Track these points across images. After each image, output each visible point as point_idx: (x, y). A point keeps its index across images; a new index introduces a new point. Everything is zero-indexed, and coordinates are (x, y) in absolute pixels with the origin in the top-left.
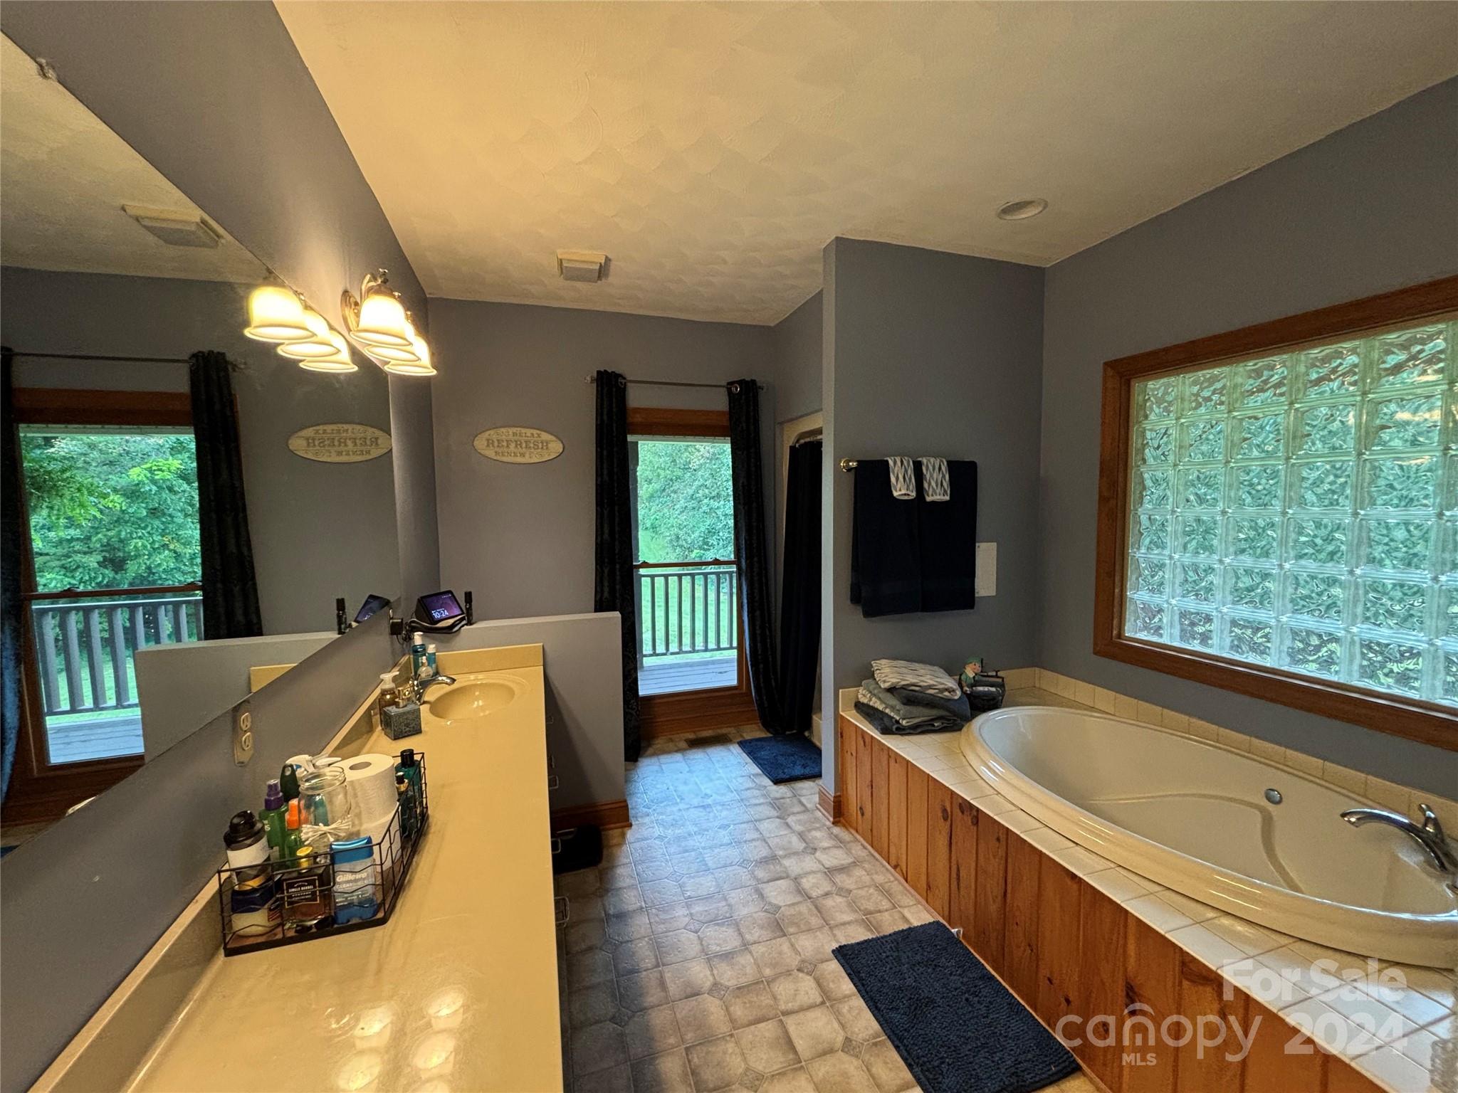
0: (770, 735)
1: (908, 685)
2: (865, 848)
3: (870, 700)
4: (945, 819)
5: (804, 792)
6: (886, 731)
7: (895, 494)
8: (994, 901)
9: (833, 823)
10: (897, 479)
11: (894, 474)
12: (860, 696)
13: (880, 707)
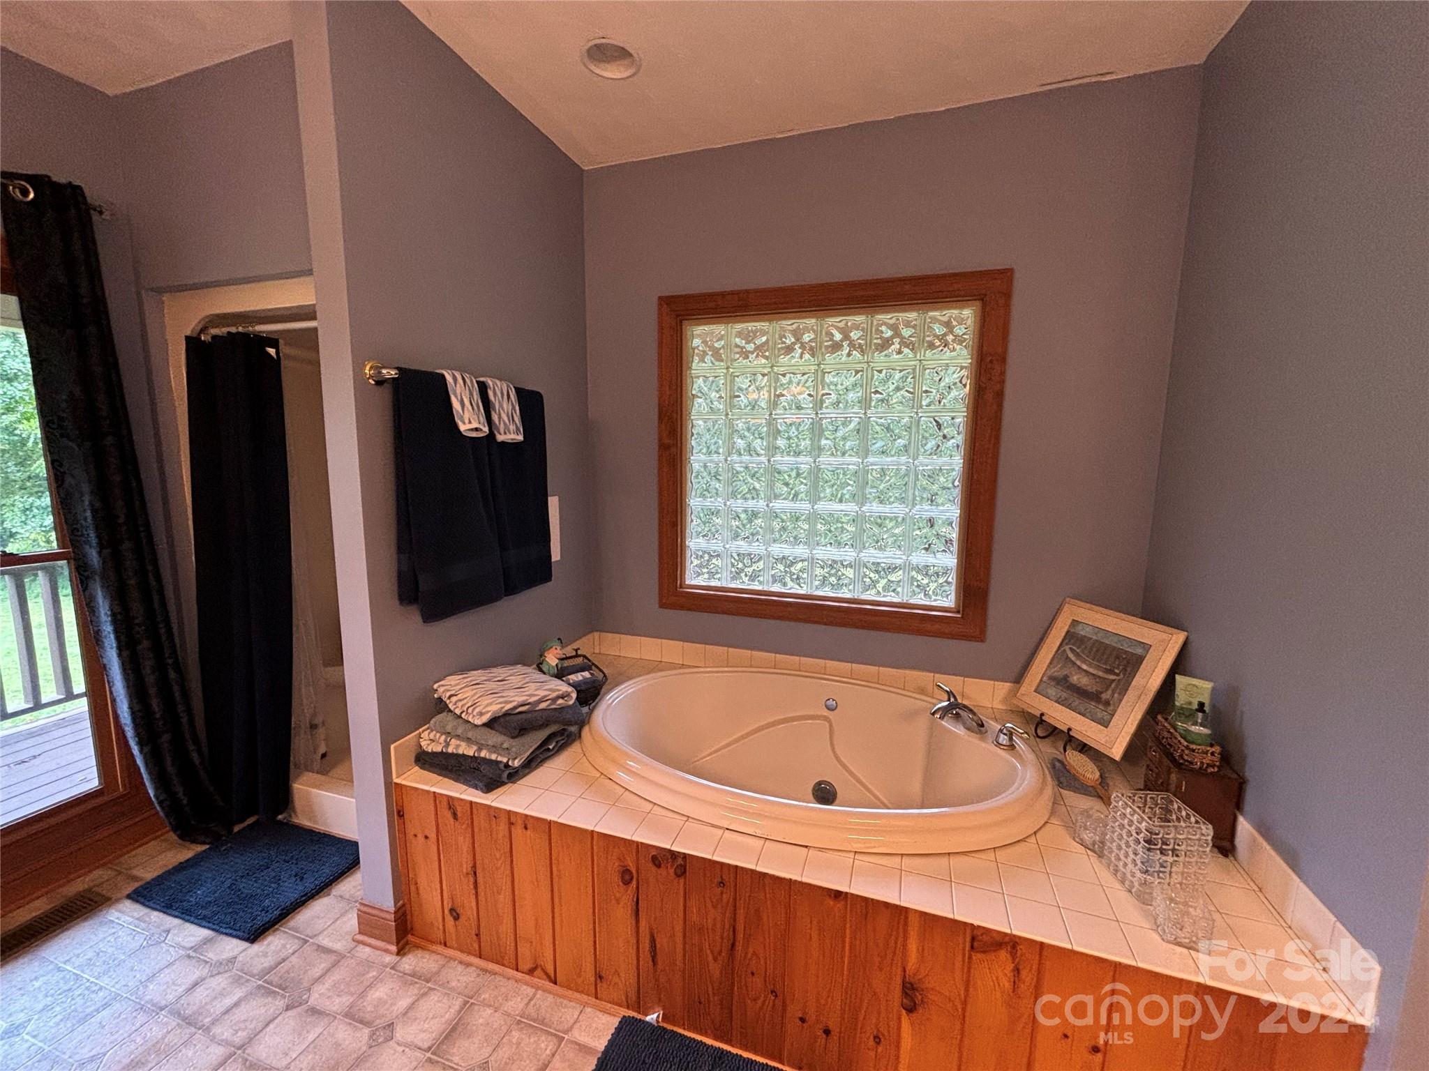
0: (200, 848)
1: (515, 708)
2: (468, 965)
3: (447, 744)
4: (627, 883)
5: (320, 925)
6: (491, 785)
7: (462, 428)
8: (715, 959)
9: (398, 954)
10: (462, 403)
11: (456, 397)
12: (423, 744)
13: (470, 751)
